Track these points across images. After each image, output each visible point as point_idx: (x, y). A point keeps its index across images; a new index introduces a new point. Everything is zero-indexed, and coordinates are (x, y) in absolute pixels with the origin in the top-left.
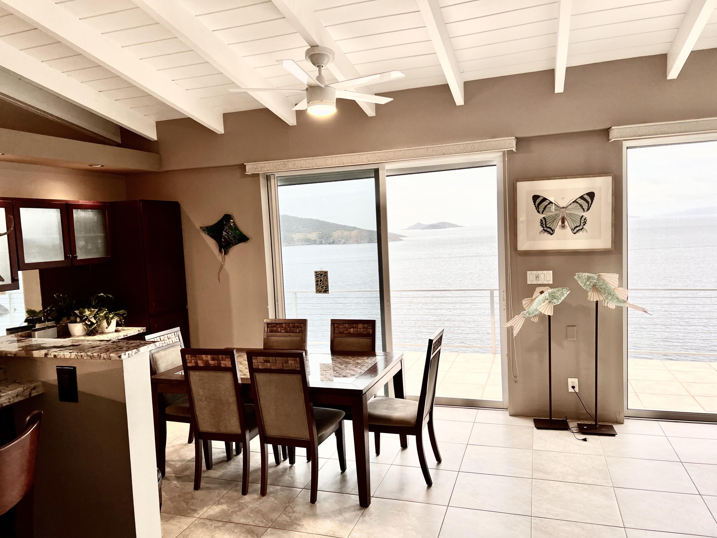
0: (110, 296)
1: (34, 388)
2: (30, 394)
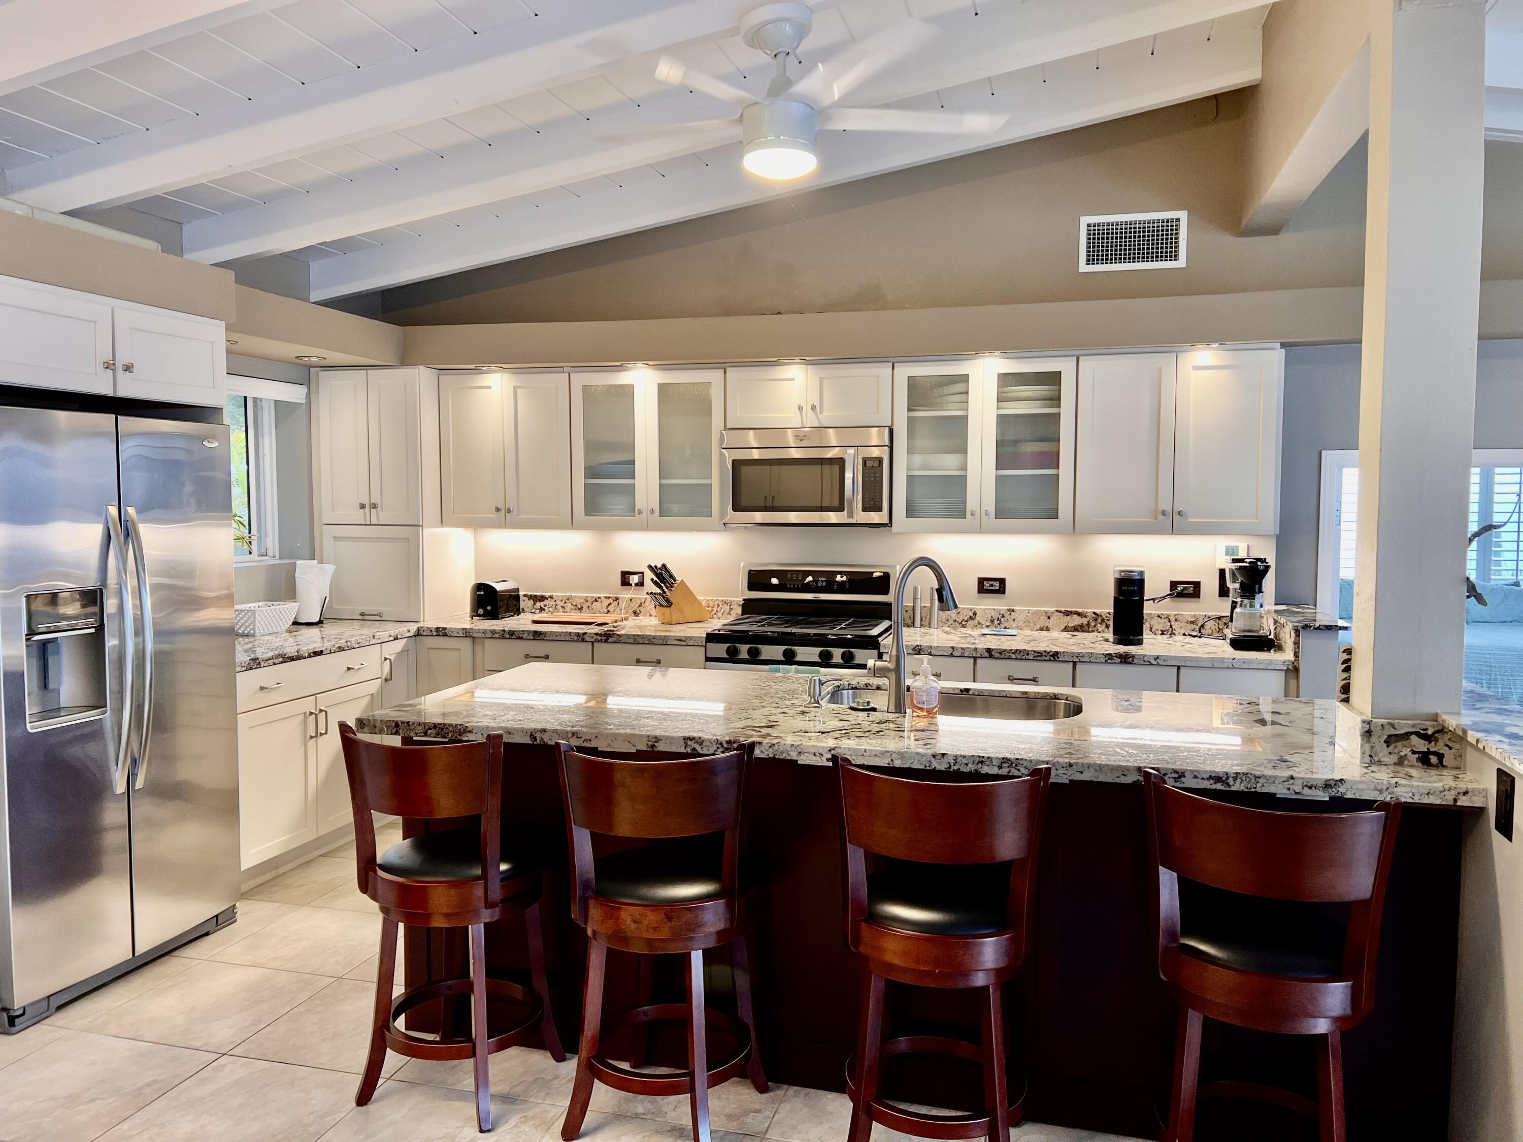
1: (1466, 793)
2: (1455, 800)
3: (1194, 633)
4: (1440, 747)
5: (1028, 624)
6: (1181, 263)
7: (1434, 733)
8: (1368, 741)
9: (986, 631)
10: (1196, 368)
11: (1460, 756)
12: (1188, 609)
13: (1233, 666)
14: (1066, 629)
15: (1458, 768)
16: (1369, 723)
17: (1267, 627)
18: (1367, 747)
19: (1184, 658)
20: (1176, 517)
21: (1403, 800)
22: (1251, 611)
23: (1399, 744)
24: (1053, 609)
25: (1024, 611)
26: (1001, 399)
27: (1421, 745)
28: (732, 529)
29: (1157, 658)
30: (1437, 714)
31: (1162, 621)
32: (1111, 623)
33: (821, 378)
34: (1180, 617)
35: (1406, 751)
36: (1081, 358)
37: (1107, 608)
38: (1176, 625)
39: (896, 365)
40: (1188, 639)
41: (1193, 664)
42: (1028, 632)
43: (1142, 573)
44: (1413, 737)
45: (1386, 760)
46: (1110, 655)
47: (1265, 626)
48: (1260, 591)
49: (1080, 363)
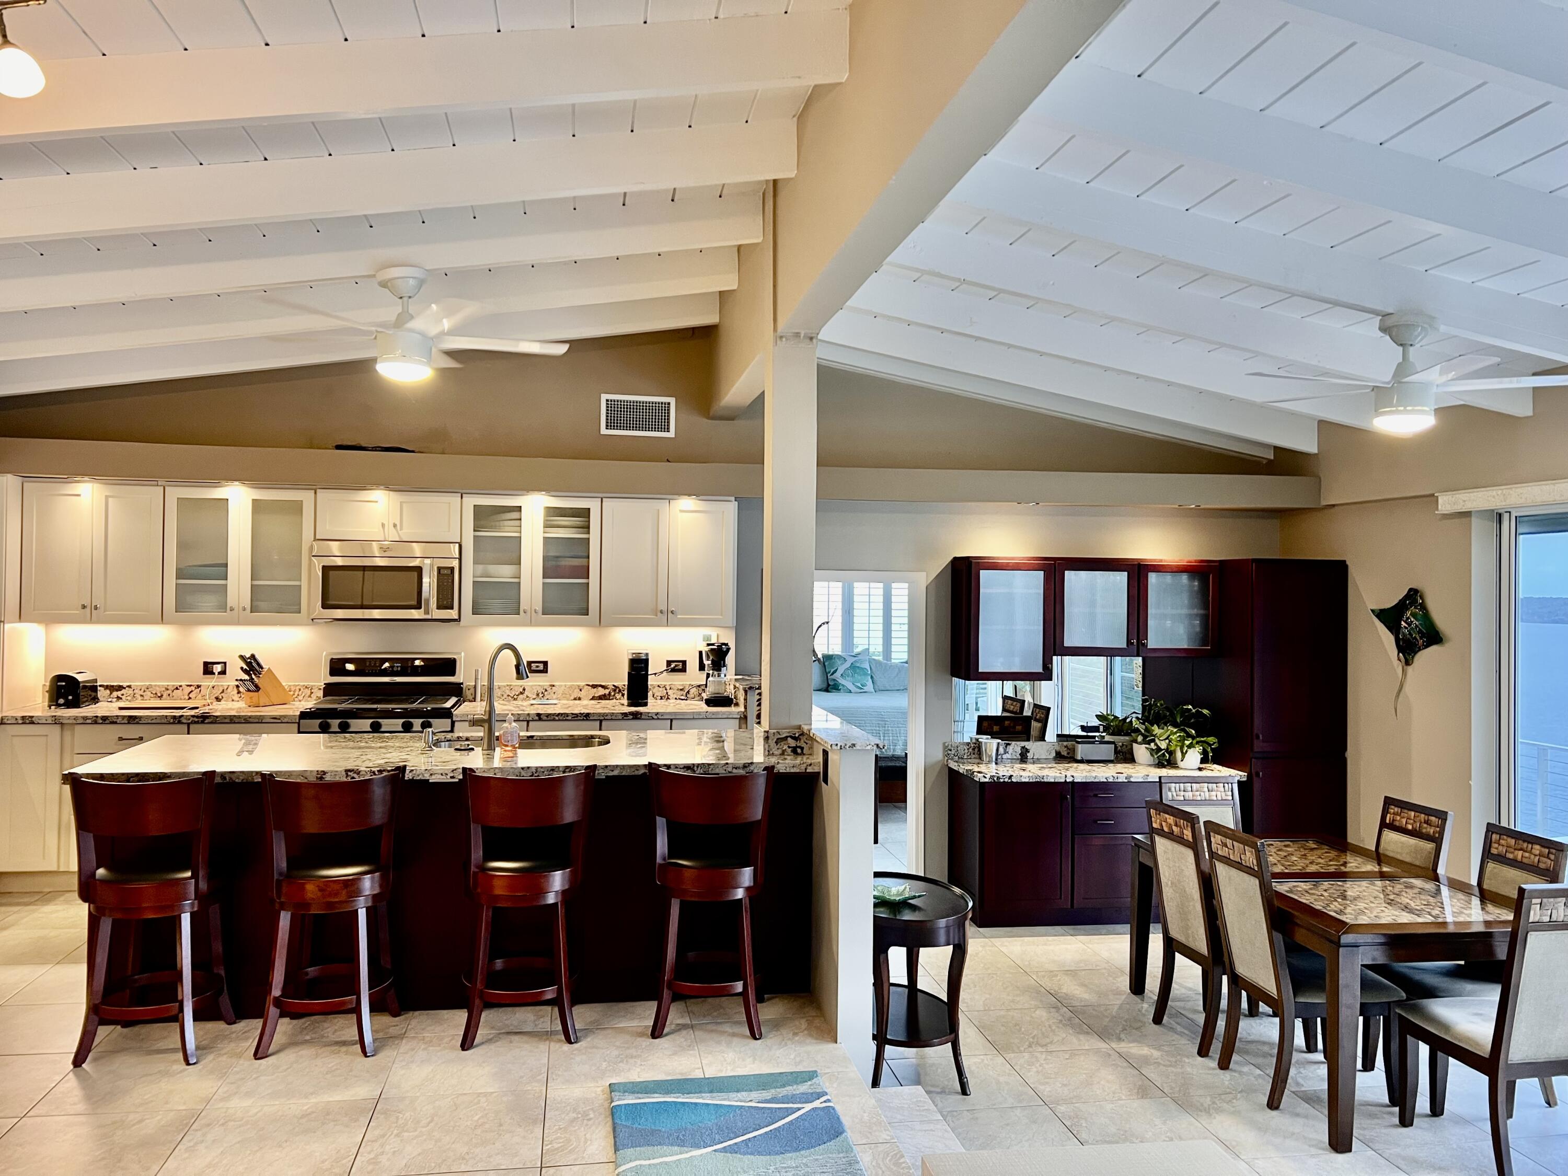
0: (1205, 712)
1: (810, 765)
2: (806, 769)
3: (683, 698)
4: (802, 744)
5: (564, 696)
6: (671, 434)
7: (800, 735)
8: (767, 743)
9: (534, 702)
10: (682, 511)
11: (811, 748)
12: (678, 680)
13: (706, 717)
14: (593, 698)
15: (811, 754)
16: (767, 732)
17: (730, 691)
18: (767, 746)
19: (675, 713)
20: (670, 614)
21: (781, 771)
22: (719, 679)
23: (782, 743)
24: (584, 684)
25: (561, 686)
26: (546, 526)
27: (792, 743)
28: (318, 623)
29: (657, 714)
30: (800, 726)
31: (661, 689)
32: (626, 692)
33: (401, 502)
34: (673, 686)
35: (785, 747)
36: (604, 499)
37: (623, 682)
38: (670, 692)
39: (464, 495)
40: (679, 701)
41: (681, 717)
42: (565, 702)
43: (647, 654)
44: (789, 739)
45: (776, 753)
46: (626, 713)
47: (728, 690)
48: (724, 666)
49: (604, 503)
